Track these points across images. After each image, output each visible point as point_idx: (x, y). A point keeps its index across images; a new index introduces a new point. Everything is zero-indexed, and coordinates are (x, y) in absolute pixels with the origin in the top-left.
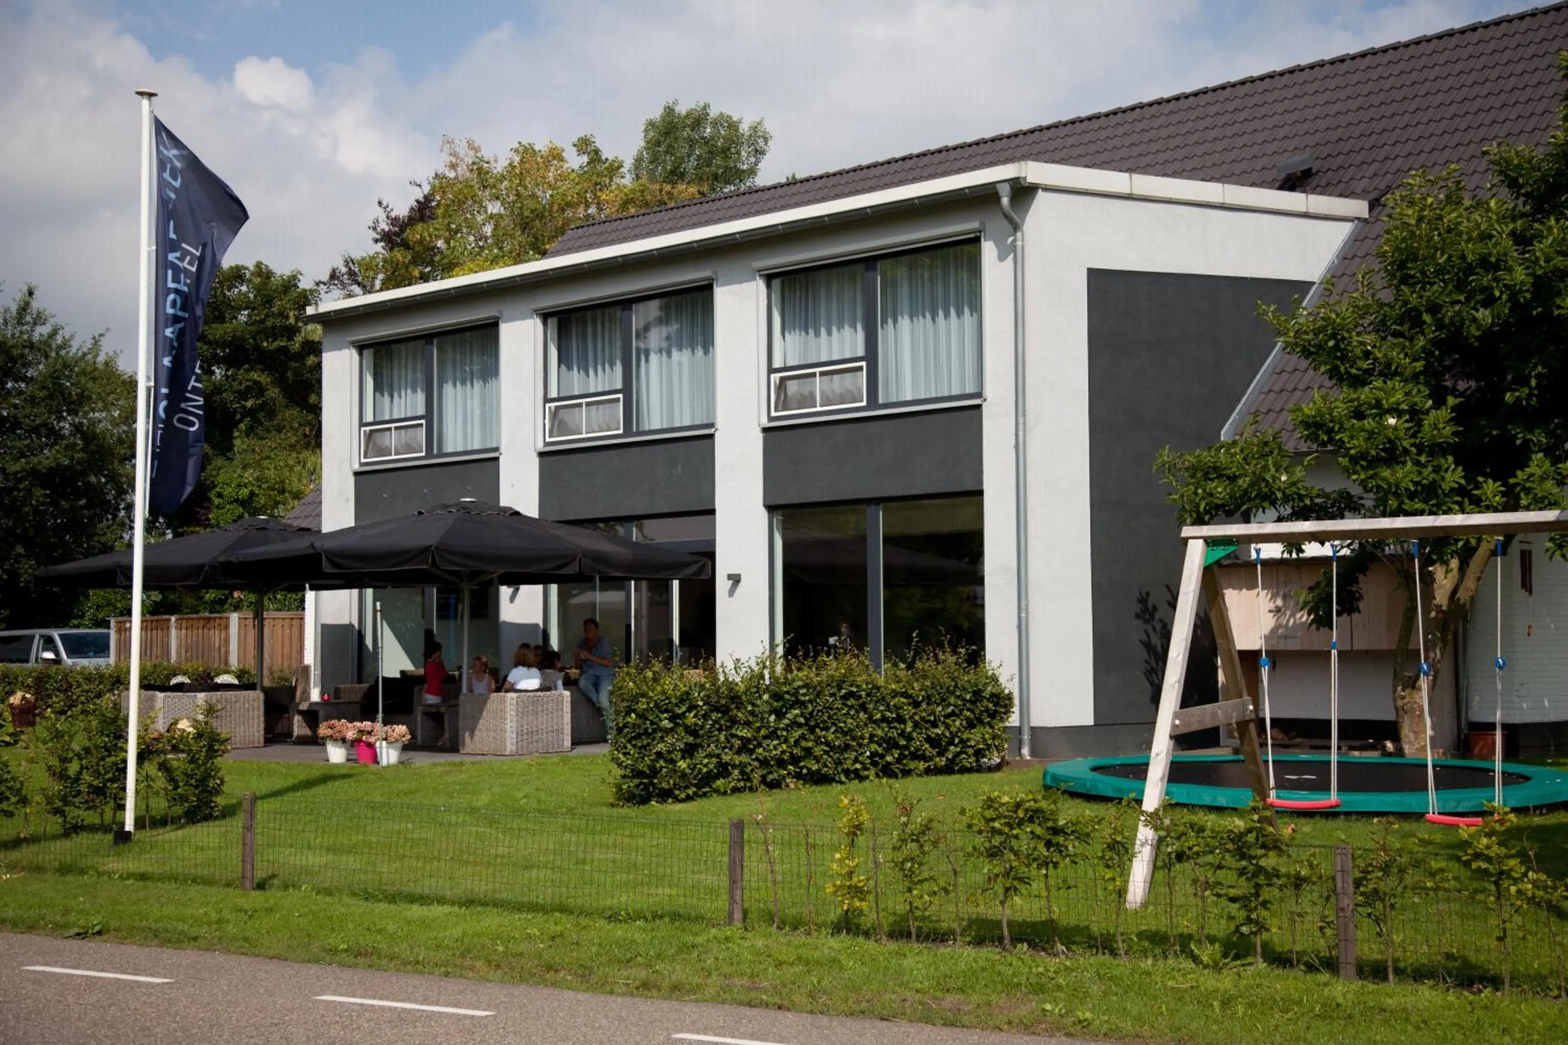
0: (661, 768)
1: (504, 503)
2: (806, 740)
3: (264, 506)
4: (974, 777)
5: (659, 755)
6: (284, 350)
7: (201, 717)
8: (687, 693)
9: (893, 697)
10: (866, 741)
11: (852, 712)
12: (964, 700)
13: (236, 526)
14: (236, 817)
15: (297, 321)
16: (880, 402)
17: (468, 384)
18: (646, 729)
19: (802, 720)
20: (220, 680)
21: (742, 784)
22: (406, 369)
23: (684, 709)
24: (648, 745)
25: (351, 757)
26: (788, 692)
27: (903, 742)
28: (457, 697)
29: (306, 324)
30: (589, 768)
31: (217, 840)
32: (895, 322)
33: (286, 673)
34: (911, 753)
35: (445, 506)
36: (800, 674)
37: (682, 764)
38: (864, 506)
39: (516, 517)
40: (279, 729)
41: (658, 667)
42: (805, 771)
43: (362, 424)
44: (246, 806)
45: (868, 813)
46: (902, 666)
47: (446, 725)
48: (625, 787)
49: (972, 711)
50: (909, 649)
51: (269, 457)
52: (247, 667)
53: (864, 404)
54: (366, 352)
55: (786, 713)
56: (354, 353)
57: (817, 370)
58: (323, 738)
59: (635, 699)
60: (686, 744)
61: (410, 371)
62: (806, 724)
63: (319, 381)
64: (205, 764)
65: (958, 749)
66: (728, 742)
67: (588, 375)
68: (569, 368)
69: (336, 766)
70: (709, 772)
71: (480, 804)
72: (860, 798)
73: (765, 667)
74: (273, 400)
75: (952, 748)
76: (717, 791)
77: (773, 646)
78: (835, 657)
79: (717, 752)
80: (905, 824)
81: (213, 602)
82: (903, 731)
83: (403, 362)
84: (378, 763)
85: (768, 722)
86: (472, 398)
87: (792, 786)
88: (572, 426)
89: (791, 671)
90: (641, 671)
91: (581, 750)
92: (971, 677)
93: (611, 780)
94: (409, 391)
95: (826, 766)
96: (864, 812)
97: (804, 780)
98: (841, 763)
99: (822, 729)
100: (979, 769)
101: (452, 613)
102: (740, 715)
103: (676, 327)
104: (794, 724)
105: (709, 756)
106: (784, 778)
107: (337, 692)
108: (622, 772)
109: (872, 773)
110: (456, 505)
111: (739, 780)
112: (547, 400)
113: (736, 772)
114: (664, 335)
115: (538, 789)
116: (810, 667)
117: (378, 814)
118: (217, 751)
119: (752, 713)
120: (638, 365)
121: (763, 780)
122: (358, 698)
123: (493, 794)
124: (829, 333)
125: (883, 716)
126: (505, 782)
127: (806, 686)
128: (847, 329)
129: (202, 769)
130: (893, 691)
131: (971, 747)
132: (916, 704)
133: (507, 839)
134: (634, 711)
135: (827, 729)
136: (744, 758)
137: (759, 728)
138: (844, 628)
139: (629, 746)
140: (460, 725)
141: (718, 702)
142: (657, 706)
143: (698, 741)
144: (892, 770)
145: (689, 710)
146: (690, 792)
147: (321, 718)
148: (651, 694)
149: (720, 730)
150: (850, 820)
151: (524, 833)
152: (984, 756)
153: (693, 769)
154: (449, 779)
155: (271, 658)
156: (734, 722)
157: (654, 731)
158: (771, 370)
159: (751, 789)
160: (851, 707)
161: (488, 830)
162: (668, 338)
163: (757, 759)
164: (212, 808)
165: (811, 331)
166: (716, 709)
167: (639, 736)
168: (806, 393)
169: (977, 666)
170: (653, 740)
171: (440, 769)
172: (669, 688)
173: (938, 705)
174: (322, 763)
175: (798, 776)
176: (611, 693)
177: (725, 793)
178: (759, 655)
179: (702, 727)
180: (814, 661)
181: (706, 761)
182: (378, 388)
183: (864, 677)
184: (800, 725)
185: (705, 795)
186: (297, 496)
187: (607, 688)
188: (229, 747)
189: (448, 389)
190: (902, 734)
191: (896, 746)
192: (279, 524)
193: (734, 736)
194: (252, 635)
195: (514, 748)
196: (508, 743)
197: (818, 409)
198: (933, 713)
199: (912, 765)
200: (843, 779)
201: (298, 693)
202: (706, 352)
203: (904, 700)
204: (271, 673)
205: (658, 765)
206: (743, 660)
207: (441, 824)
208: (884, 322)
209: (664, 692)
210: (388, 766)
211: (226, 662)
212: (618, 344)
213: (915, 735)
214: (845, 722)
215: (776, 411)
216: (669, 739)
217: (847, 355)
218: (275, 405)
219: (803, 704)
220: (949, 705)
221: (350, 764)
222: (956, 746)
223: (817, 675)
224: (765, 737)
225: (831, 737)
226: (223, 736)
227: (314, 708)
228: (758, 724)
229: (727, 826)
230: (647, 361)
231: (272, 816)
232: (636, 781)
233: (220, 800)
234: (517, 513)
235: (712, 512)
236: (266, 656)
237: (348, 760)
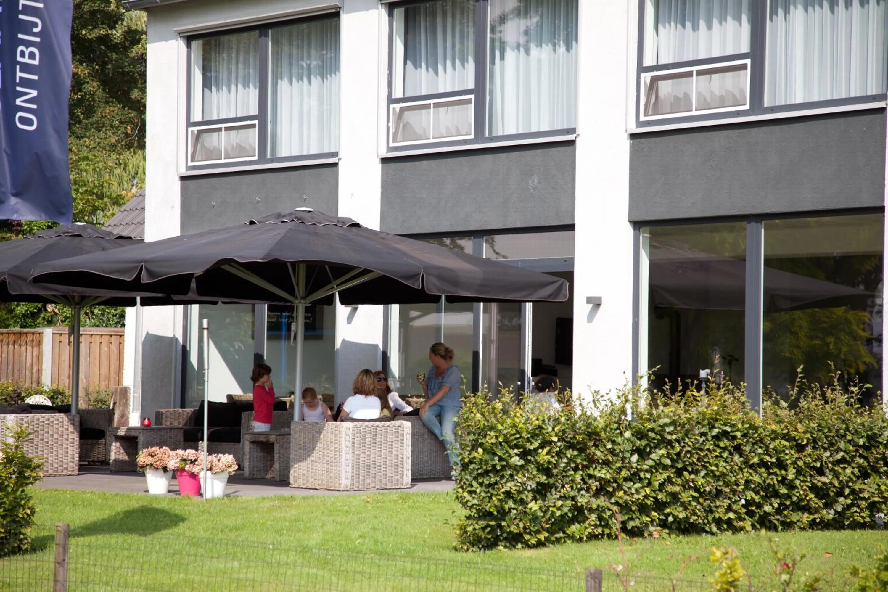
0: (510, 509)
1: (343, 213)
2: (673, 484)
3: (82, 211)
4: (868, 533)
5: (508, 494)
6: (104, 40)
7: (11, 441)
8: (540, 428)
9: (773, 439)
10: (741, 487)
11: (725, 455)
12: (856, 445)
13: (51, 232)
14: (47, 552)
15: (117, 7)
16: (766, 104)
17: (305, 79)
18: (494, 466)
19: (668, 462)
20: (33, 400)
21: (600, 530)
22: (237, 63)
23: (536, 444)
24: (496, 483)
25: (173, 488)
26: (652, 430)
27: (784, 491)
28: (288, 425)
29: (128, 10)
30: (431, 506)
31: (26, 576)
32: (787, 12)
33: (103, 395)
34: (793, 503)
35: (279, 216)
36: (667, 410)
37: (534, 506)
38: (744, 223)
39: (354, 229)
40: (95, 456)
41: (507, 398)
42: (671, 519)
43: (190, 124)
44: (59, 538)
45: (743, 567)
46: (784, 404)
47: (276, 456)
48: (470, 529)
49: (866, 458)
50: (793, 383)
51: (87, 158)
52: (61, 388)
53: (747, 107)
54: (195, 44)
55: (650, 453)
56: (182, 44)
57: (694, 69)
58: (142, 467)
59: (483, 432)
60: (538, 484)
61: (241, 66)
62: (672, 467)
63: (143, 75)
64: (14, 491)
65: (849, 501)
66: (585, 483)
67: (437, 73)
68: (416, 65)
69: (156, 497)
70: (562, 516)
71: (312, 543)
72: (734, 552)
73: (627, 401)
74: (92, 95)
75: (841, 499)
76: (572, 537)
77: (636, 378)
78: (707, 393)
79: (572, 494)
80: (787, 583)
81: (25, 316)
82: (784, 478)
83: (234, 55)
84: (201, 495)
85: (630, 462)
86: (309, 96)
87: (656, 535)
88: (419, 131)
89: (657, 406)
90: (489, 402)
91: (422, 487)
92: (866, 419)
93: (455, 521)
94: (240, 86)
95: (695, 514)
96: (739, 566)
97: (670, 528)
98: (711, 511)
99: (690, 473)
100: (873, 526)
101: (284, 333)
102: (598, 453)
103: (535, 20)
104: (659, 466)
105: (563, 498)
106: (647, 525)
107: (159, 416)
108: (468, 513)
109: (747, 524)
110: (291, 214)
111: (596, 526)
112: (391, 101)
113: (593, 517)
114: (523, 28)
115: (374, 529)
116: (678, 403)
117: (201, 551)
118: (29, 478)
119: (612, 452)
120: (493, 62)
121: (624, 529)
122: (180, 423)
123: (326, 533)
124: (709, 27)
125: (761, 460)
126: (339, 520)
127: (674, 423)
128: (730, 22)
129: (11, 498)
130: (773, 432)
131: (864, 499)
132: (800, 448)
133: (341, 583)
134: (481, 445)
135: (696, 472)
136: (602, 501)
137: (620, 469)
138: (717, 359)
139: (475, 483)
140: (291, 457)
141: (574, 437)
142: (506, 441)
143: (551, 481)
144: (770, 521)
145: (542, 446)
146: (542, 537)
147: (140, 445)
148: (500, 427)
149: (576, 469)
150: (724, 574)
151: (358, 576)
152: (879, 511)
153: (545, 512)
154: (278, 515)
155: (87, 377)
156: (592, 460)
157: (503, 468)
158: (641, 69)
159: (609, 536)
160: (725, 449)
161: (321, 573)
162: (527, 32)
163: (617, 503)
164: (21, 540)
165: (688, 24)
166: (571, 446)
167: (487, 472)
168: (681, 95)
169: (872, 407)
170: (502, 477)
171: (268, 504)
172: (520, 421)
173: (825, 449)
174: (141, 494)
175: (663, 524)
176: (456, 425)
177: (581, 539)
178: (621, 387)
179: (556, 466)
180: (683, 395)
181: (559, 503)
182: (206, 84)
183: (740, 415)
184: (665, 468)
185: (558, 540)
186: (117, 201)
187: (451, 419)
188: (41, 474)
189: (283, 85)
190: (783, 481)
191: (776, 494)
192: (96, 231)
193: (590, 476)
194: (67, 352)
195: (349, 482)
196: (343, 475)
197: (694, 113)
198: (819, 458)
199: (795, 517)
200: (714, 529)
201: (116, 417)
202: (568, 48)
203: (786, 443)
204: (87, 395)
205: (507, 507)
206: (602, 393)
207: (270, 564)
208: (774, 12)
209: (514, 426)
210: (213, 499)
211: (39, 383)
212: (471, 37)
213: (797, 482)
214: (717, 466)
215: (645, 115)
216: (520, 478)
217: (730, 52)
218: (94, 100)
219: (670, 443)
220: (839, 450)
221: (171, 495)
222: (846, 497)
223: (686, 411)
224: (626, 480)
225: (701, 481)
226: (35, 462)
227: (133, 434)
228: (619, 465)
229: (583, 577)
230: (502, 58)
231: (86, 551)
232: (482, 523)
233: (30, 532)
234: (356, 225)
235: (571, 227)
236: (82, 376)
237: (169, 491)
